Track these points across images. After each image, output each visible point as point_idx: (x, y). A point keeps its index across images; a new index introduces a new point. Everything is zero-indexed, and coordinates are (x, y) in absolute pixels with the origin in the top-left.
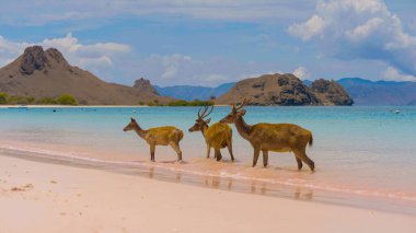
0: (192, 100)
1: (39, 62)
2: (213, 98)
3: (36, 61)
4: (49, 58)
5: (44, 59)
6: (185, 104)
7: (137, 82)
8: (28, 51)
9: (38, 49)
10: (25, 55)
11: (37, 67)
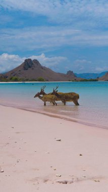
0: (90, 79)
1: (30, 65)
2: (98, 78)
3: (29, 65)
4: (34, 63)
5: (32, 64)
6: (86, 81)
7: (68, 72)
8: (26, 60)
9: (30, 60)
10: (25, 62)
11: (30, 67)
